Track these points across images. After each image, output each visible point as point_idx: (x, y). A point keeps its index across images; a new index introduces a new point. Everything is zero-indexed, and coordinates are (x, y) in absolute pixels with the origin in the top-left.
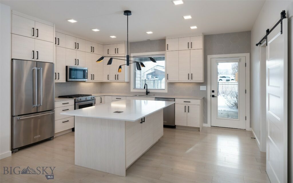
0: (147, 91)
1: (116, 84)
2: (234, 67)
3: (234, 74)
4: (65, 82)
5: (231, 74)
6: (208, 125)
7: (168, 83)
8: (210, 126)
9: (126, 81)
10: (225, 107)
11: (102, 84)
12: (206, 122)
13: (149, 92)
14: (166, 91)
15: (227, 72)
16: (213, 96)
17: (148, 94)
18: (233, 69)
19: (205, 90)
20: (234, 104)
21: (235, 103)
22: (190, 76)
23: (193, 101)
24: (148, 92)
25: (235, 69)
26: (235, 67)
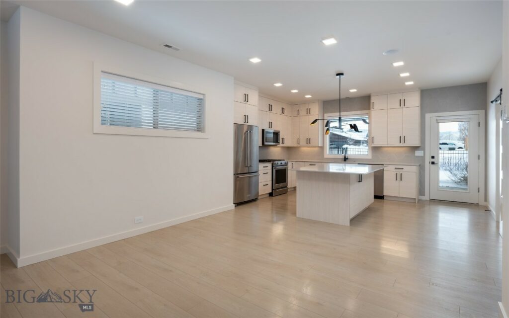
0: (345, 157)
1: (305, 149)
2: (463, 128)
3: (464, 139)
4: (261, 145)
5: (458, 140)
6: (426, 197)
7: (372, 147)
8: (428, 199)
9: (320, 146)
10: (448, 182)
11: (289, 149)
12: (424, 195)
13: (348, 159)
14: (370, 157)
15: (450, 136)
16: (433, 163)
17: (347, 160)
18: (461, 130)
19: (422, 155)
20: (462, 179)
21: (464, 177)
22: (402, 139)
23: (406, 168)
24: (347, 157)
25: (466, 131)
26: (465, 128)
